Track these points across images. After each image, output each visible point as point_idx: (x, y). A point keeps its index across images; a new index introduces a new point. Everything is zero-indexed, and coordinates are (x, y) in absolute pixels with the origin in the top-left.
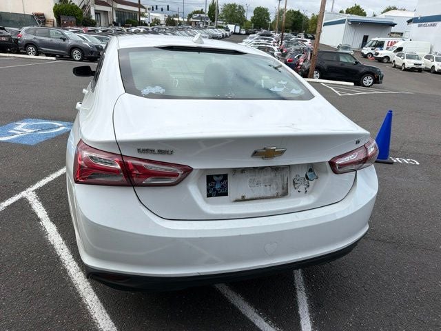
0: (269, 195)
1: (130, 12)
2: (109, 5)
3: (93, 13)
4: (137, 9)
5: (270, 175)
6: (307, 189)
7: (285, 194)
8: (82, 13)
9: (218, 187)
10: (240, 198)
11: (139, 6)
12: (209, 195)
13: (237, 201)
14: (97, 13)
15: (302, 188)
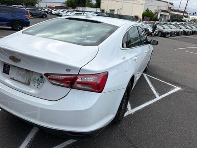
0: (22, 82)
1: (178, 16)
2: (168, 12)
3: (159, 16)
4: (182, 14)
5: (24, 73)
6: (39, 87)
7: (28, 84)
8: (153, 16)
9: (6, 69)
10: (12, 78)
11: (184, 12)
12: (3, 72)
13: (11, 78)
14: (161, 16)
15: (36, 85)
